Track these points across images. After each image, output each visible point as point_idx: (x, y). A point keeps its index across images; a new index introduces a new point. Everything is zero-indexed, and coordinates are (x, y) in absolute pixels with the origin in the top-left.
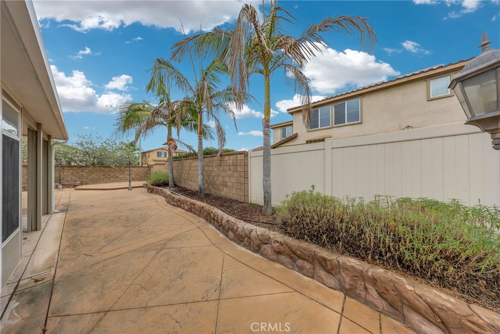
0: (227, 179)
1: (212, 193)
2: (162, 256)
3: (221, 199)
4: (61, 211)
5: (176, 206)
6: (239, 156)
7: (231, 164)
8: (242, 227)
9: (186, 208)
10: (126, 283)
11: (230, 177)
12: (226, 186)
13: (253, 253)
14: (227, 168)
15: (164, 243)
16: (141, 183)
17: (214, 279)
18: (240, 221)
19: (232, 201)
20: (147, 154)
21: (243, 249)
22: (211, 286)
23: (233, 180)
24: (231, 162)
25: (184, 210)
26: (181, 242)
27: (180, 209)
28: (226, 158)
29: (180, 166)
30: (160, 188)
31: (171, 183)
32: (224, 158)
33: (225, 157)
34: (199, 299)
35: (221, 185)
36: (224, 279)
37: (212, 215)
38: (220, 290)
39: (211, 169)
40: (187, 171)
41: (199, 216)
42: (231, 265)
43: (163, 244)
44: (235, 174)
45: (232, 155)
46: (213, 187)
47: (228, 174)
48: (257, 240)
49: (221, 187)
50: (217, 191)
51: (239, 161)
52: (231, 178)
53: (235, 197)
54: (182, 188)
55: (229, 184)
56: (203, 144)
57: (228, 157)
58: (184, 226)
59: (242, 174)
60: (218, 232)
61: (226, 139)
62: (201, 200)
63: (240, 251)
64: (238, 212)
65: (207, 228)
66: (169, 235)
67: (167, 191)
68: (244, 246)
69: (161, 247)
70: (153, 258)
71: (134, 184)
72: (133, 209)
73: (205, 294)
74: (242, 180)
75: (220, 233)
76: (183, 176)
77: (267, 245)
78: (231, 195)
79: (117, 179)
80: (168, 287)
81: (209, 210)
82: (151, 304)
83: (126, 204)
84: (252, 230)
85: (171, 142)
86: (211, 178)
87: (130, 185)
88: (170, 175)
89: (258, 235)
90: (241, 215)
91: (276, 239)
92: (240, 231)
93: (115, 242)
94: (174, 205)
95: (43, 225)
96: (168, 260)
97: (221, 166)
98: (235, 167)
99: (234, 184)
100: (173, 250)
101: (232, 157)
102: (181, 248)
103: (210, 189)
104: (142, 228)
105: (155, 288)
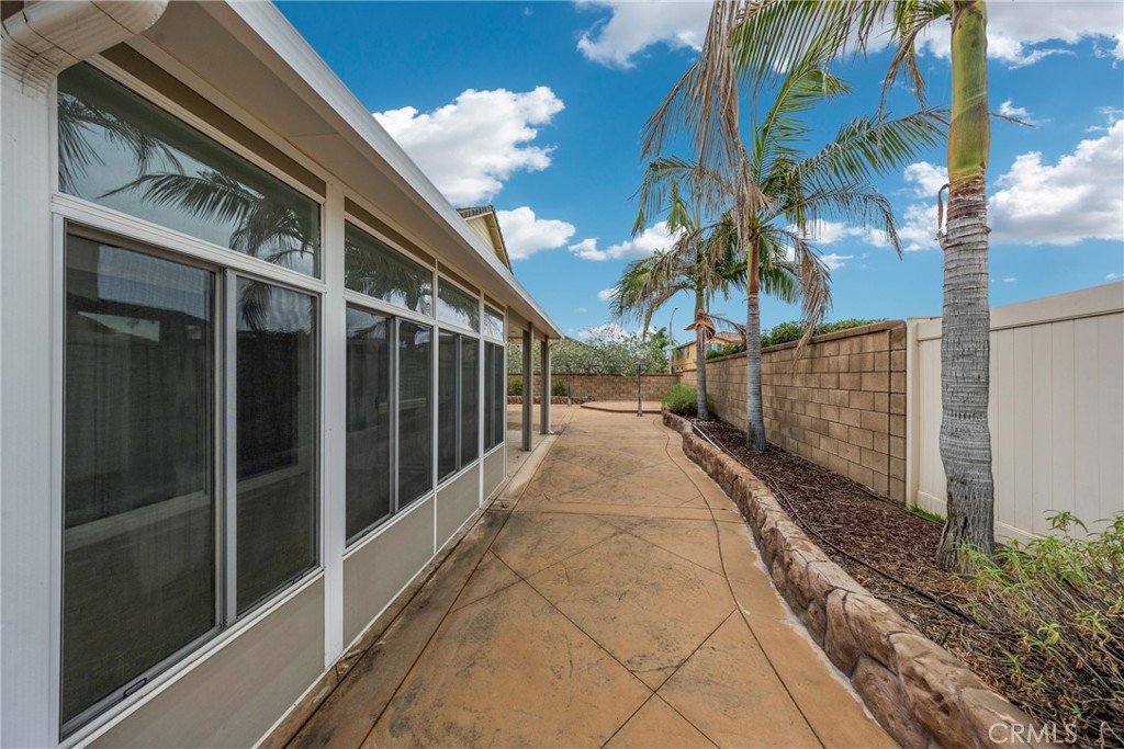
0: (831, 414)
1: (788, 448)
2: (619, 542)
3: (805, 469)
4: (556, 433)
5: (694, 461)
6: (870, 340)
7: (843, 368)
8: (804, 564)
9: (710, 469)
10: (557, 557)
11: (839, 407)
12: (827, 434)
13: (829, 665)
14: (830, 380)
15: (633, 522)
16: (657, 406)
17: (675, 645)
18: (811, 545)
19: (835, 481)
20: (686, 350)
21: (801, 632)
22: (658, 654)
23: (849, 418)
24: (842, 359)
25: (705, 474)
26: (662, 535)
27: (700, 469)
28: (829, 349)
29: (723, 373)
30: (680, 419)
31: (700, 411)
32: (822, 350)
33: (826, 344)
34: (623, 659)
35: (814, 429)
36: (694, 661)
37: (749, 502)
38: (670, 678)
39: (787, 382)
40: (737, 386)
41: (730, 495)
42: (734, 647)
43: (632, 524)
44: (856, 402)
45: (845, 338)
46: (791, 431)
47: (832, 397)
48: (842, 629)
49: (812, 436)
50: (802, 446)
51: (870, 357)
52: (843, 411)
53: (855, 474)
54: (726, 424)
55: (836, 429)
56: (761, 316)
57: (835, 344)
58: (685, 505)
59: (882, 401)
60: (757, 552)
61: (833, 293)
62: (746, 459)
63: (788, 630)
64: (836, 520)
65: (734, 532)
66: (650, 513)
67: (688, 426)
68: (807, 624)
69: (628, 527)
70: (604, 539)
71: (646, 406)
72: (625, 449)
73: (637, 660)
74: (881, 421)
75: (759, 557)
76: (729, 396)
77: (883, 671)
78: (843, 465)
79: (628, 396)
80: (594, 600)
81: (745, 487)
82: (561, 606)
83: (622, 438)
84: (830, 590)
85: (702, 322)
86: (787, 407)
87: (640, 407)
88: (699, 393)
89: (846, 615)
90: (838, 531)
91: (919, 669)
92: (797, 575)
93: (579, 492)
94: (690, 457)
95: (533, 448)
96: (621, 554)
97: (811, 373)
98: (857, 377)
99: (853, 432)
100: (639, 541)
101: (845, 345)
102: (654, 545)
103: (783, 437)
104: (620, 483)
105: (579, 589)
